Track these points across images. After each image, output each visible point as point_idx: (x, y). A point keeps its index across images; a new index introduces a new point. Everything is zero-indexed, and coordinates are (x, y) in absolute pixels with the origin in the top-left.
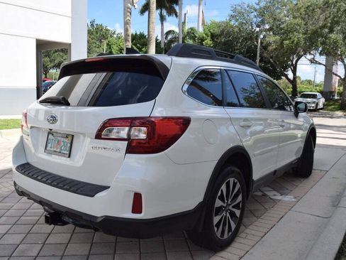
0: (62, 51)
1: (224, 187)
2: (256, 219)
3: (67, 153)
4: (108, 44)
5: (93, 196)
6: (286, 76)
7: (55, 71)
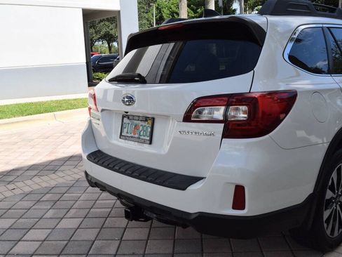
0: (108, 20)
1: (334, 175)
3: (148, 138)
4: (157, 8)
5: (184, 189)
7: (101, 43)
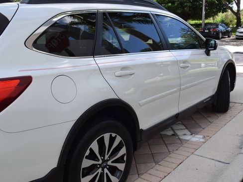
2: (154, 164)
6: (231, 9)
